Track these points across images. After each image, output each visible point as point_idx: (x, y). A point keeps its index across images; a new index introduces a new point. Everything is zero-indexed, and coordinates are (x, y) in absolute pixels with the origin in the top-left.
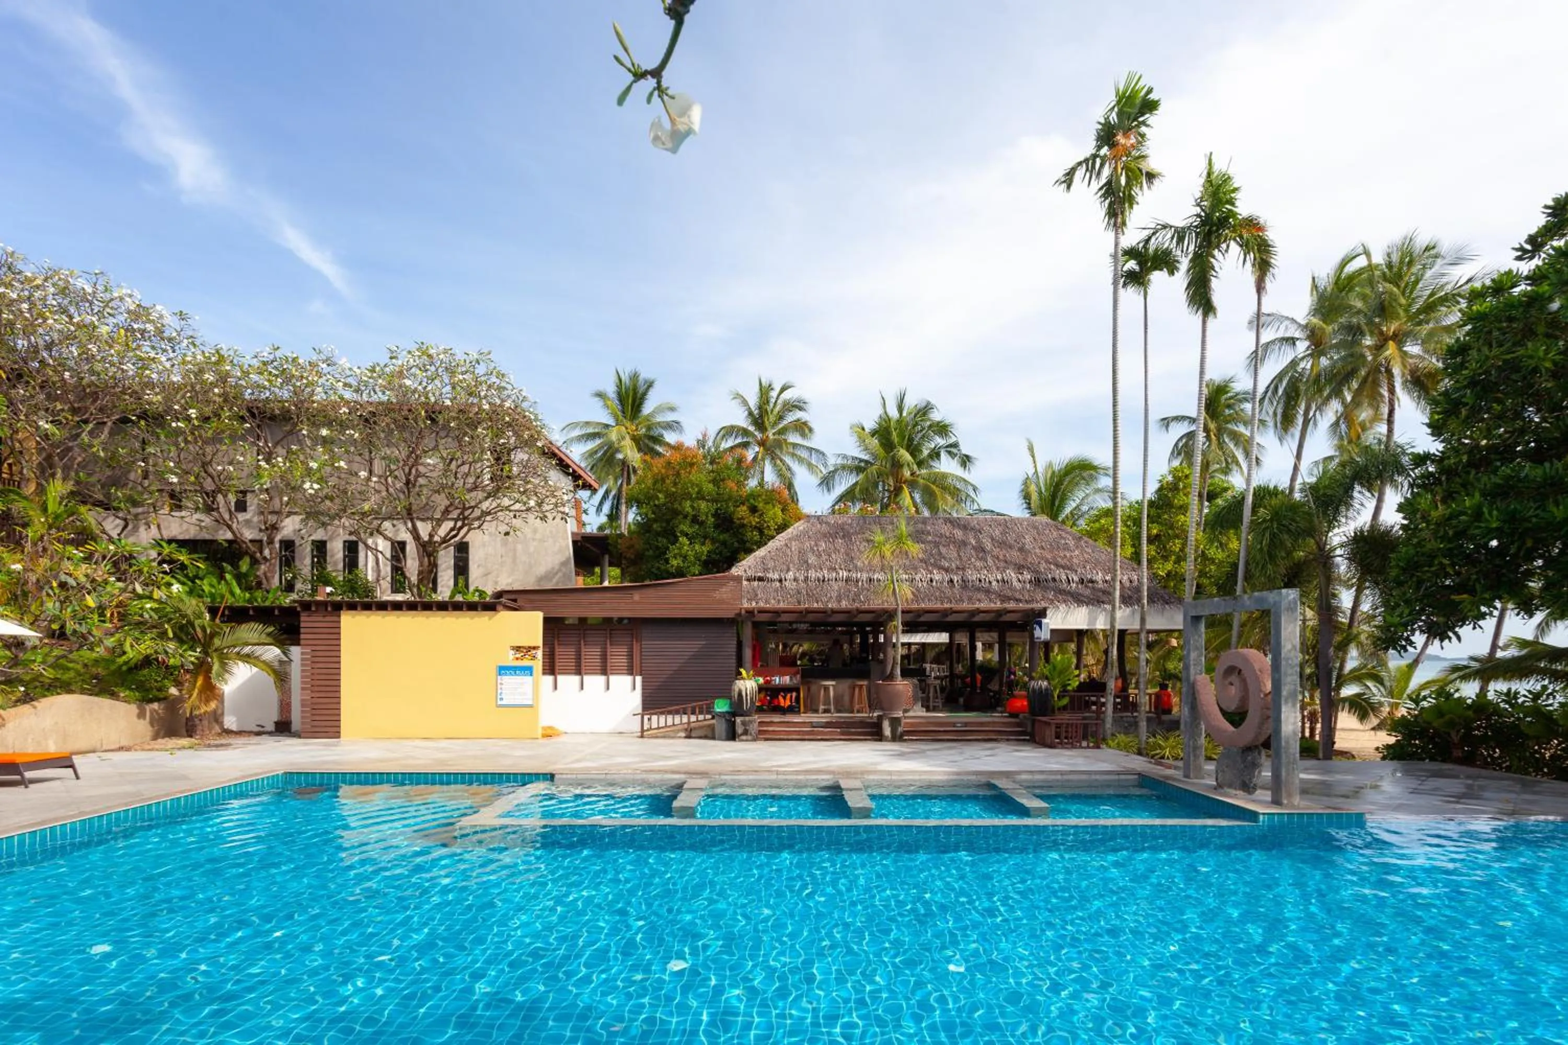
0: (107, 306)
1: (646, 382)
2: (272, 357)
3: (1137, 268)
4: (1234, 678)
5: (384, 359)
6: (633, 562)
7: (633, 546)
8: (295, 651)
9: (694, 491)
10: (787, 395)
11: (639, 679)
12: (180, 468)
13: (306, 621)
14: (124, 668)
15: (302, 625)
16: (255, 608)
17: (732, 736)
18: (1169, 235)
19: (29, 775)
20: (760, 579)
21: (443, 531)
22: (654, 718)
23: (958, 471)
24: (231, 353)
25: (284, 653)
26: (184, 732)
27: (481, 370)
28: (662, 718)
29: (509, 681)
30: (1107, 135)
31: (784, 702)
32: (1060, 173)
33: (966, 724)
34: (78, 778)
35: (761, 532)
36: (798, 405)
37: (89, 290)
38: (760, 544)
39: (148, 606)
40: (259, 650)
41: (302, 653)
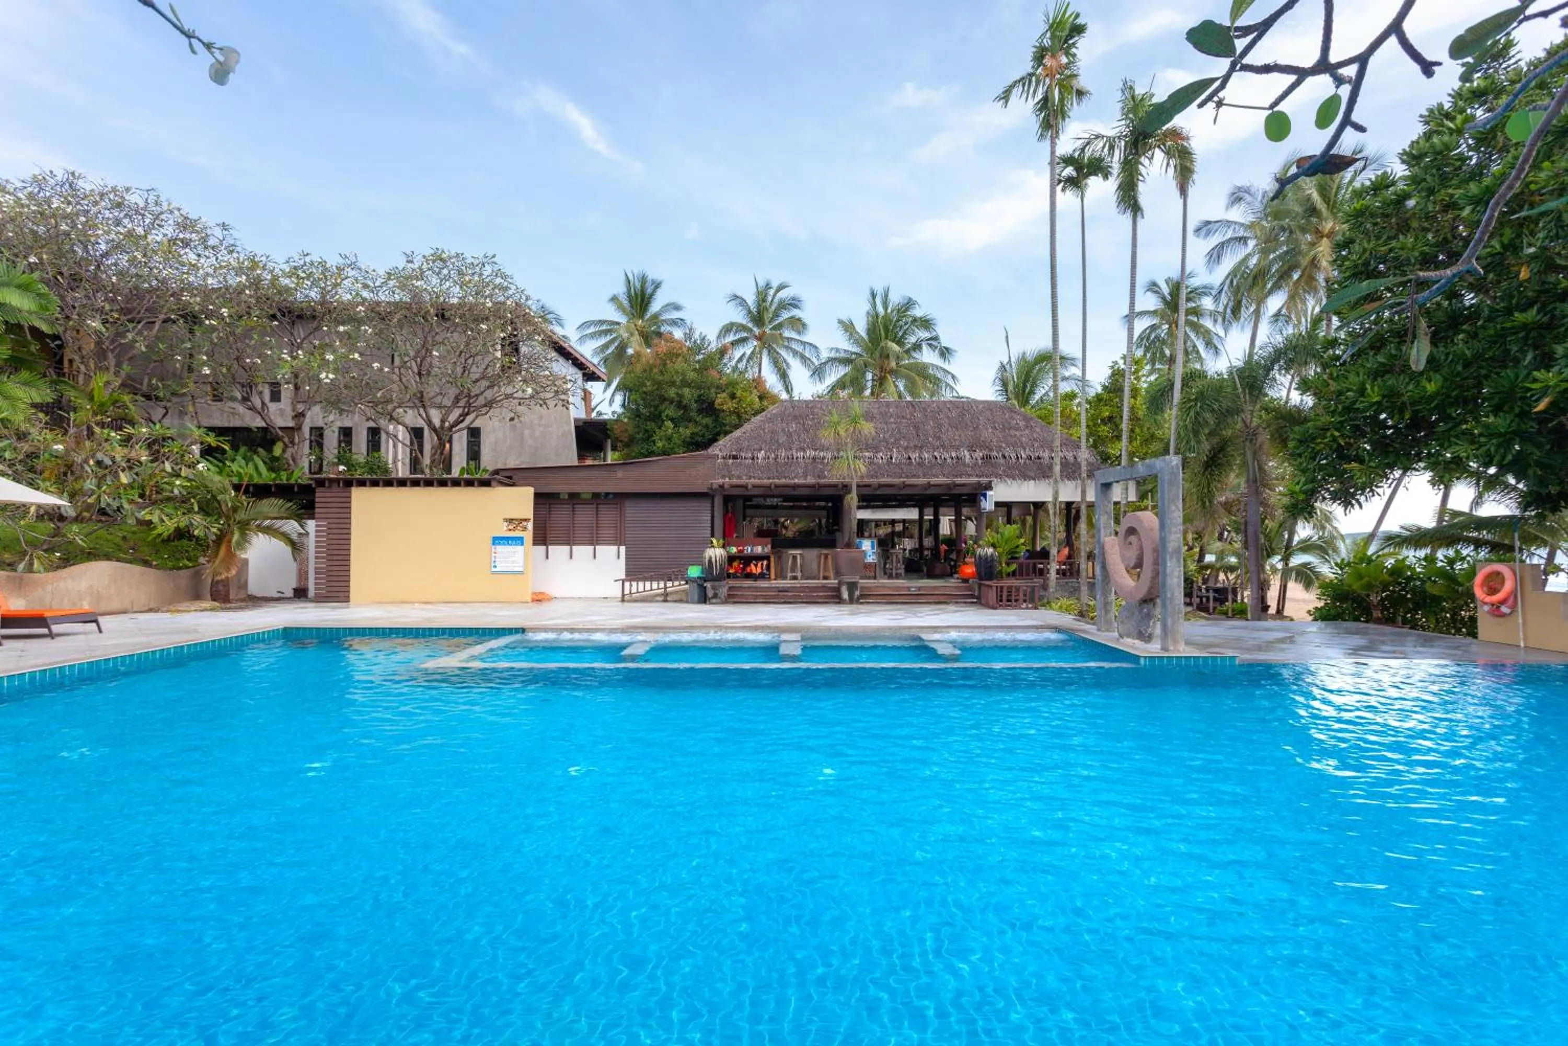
0: (157, 218)
1: (653, 282)
2: (302, 262)
3: (1074, 174)
4: (1132, 538)
5: (401, 263)
6: (628, 445)
7: (626, 430)
8: (311, 525)
9: (678, 379)
10: (783, 294)
11: (623, 549)
12: (213, 361)
13: (320, 496)
14: (158, 540)
15: (317, 500)
16: (276, 486)
17: (704, 599)
18: (1101, 145)
19: (56, 628)
20: (735, 457)
21: (453, 418)
22: (634, 584)
23: (938, 362)
24: (264, 259)
25: (301, 526)
26: (209, 597)
27: (488, 271)
28: (641, 584)
29: (502, 550)
30: (1040, 56)
31: (755, 569)
32: (1000, 90)
33: (919, 588)
34: (100, 631)
35: (739, 416)
36: (794, 303)
37: (142, 204)
38: (737, 427)
39: (178, 483)
40: (278, 523)
41: (317, 526)
